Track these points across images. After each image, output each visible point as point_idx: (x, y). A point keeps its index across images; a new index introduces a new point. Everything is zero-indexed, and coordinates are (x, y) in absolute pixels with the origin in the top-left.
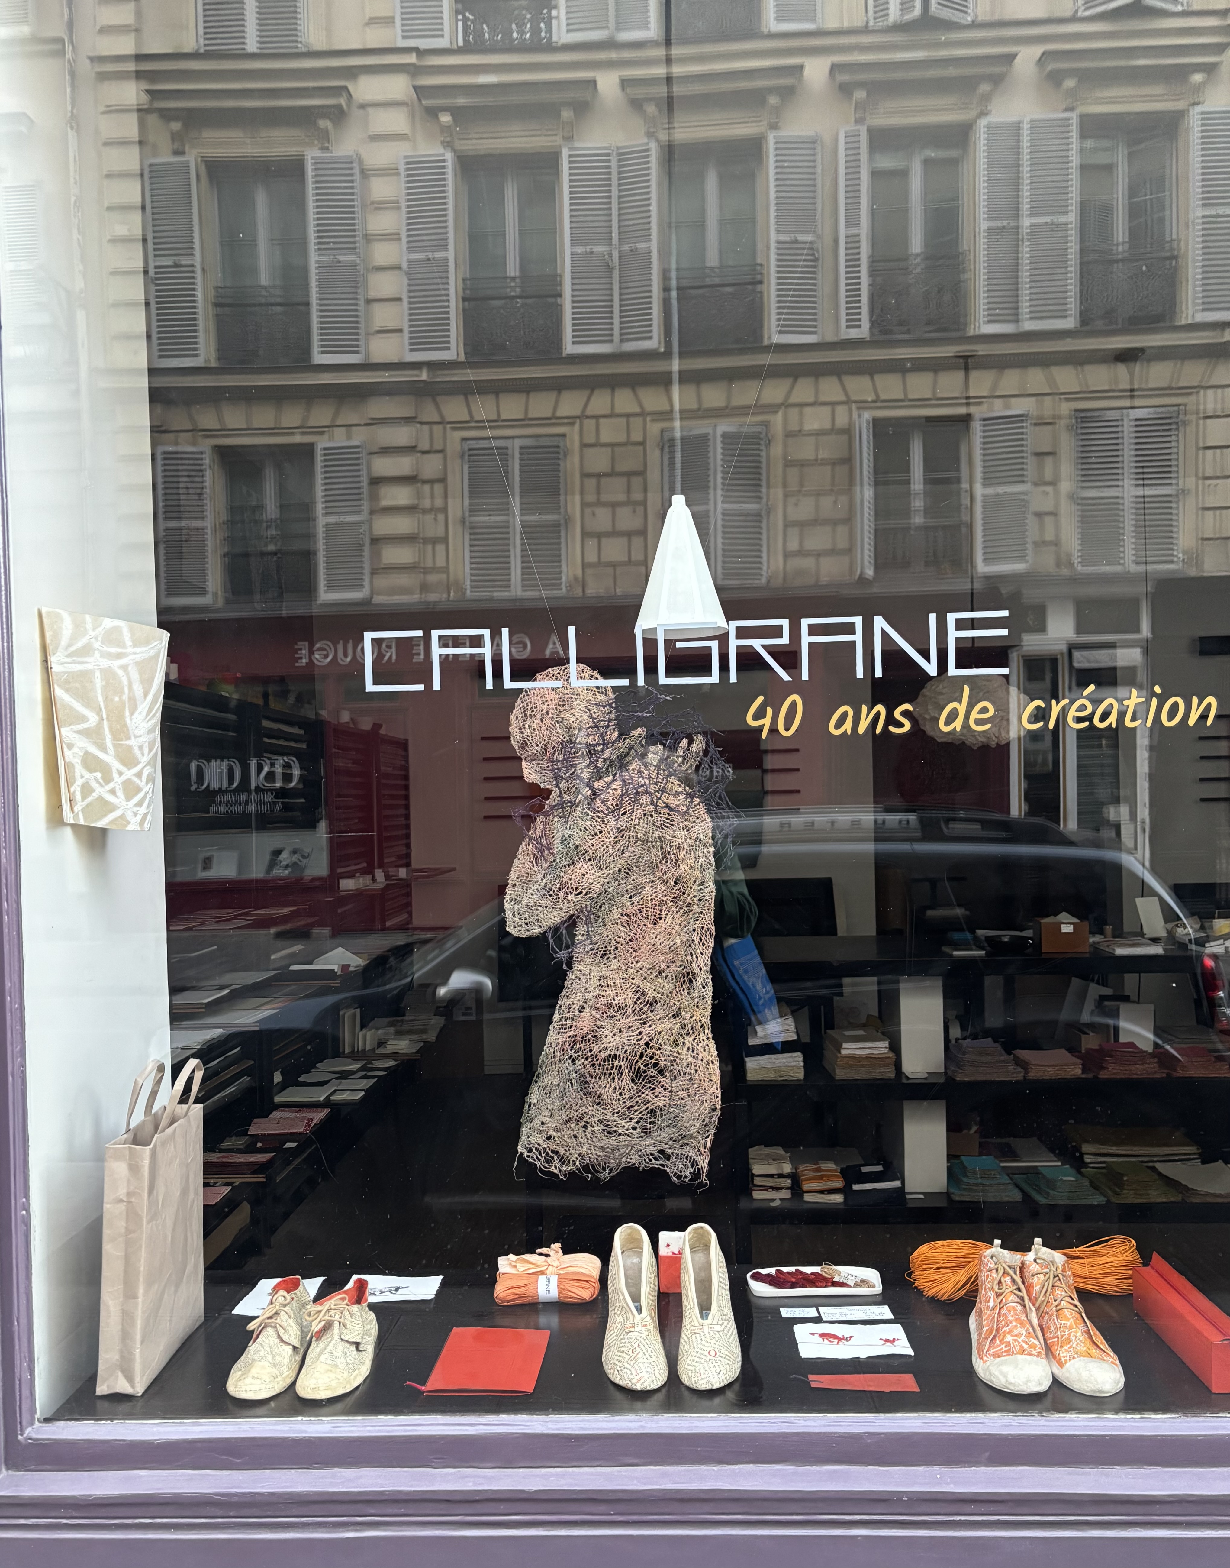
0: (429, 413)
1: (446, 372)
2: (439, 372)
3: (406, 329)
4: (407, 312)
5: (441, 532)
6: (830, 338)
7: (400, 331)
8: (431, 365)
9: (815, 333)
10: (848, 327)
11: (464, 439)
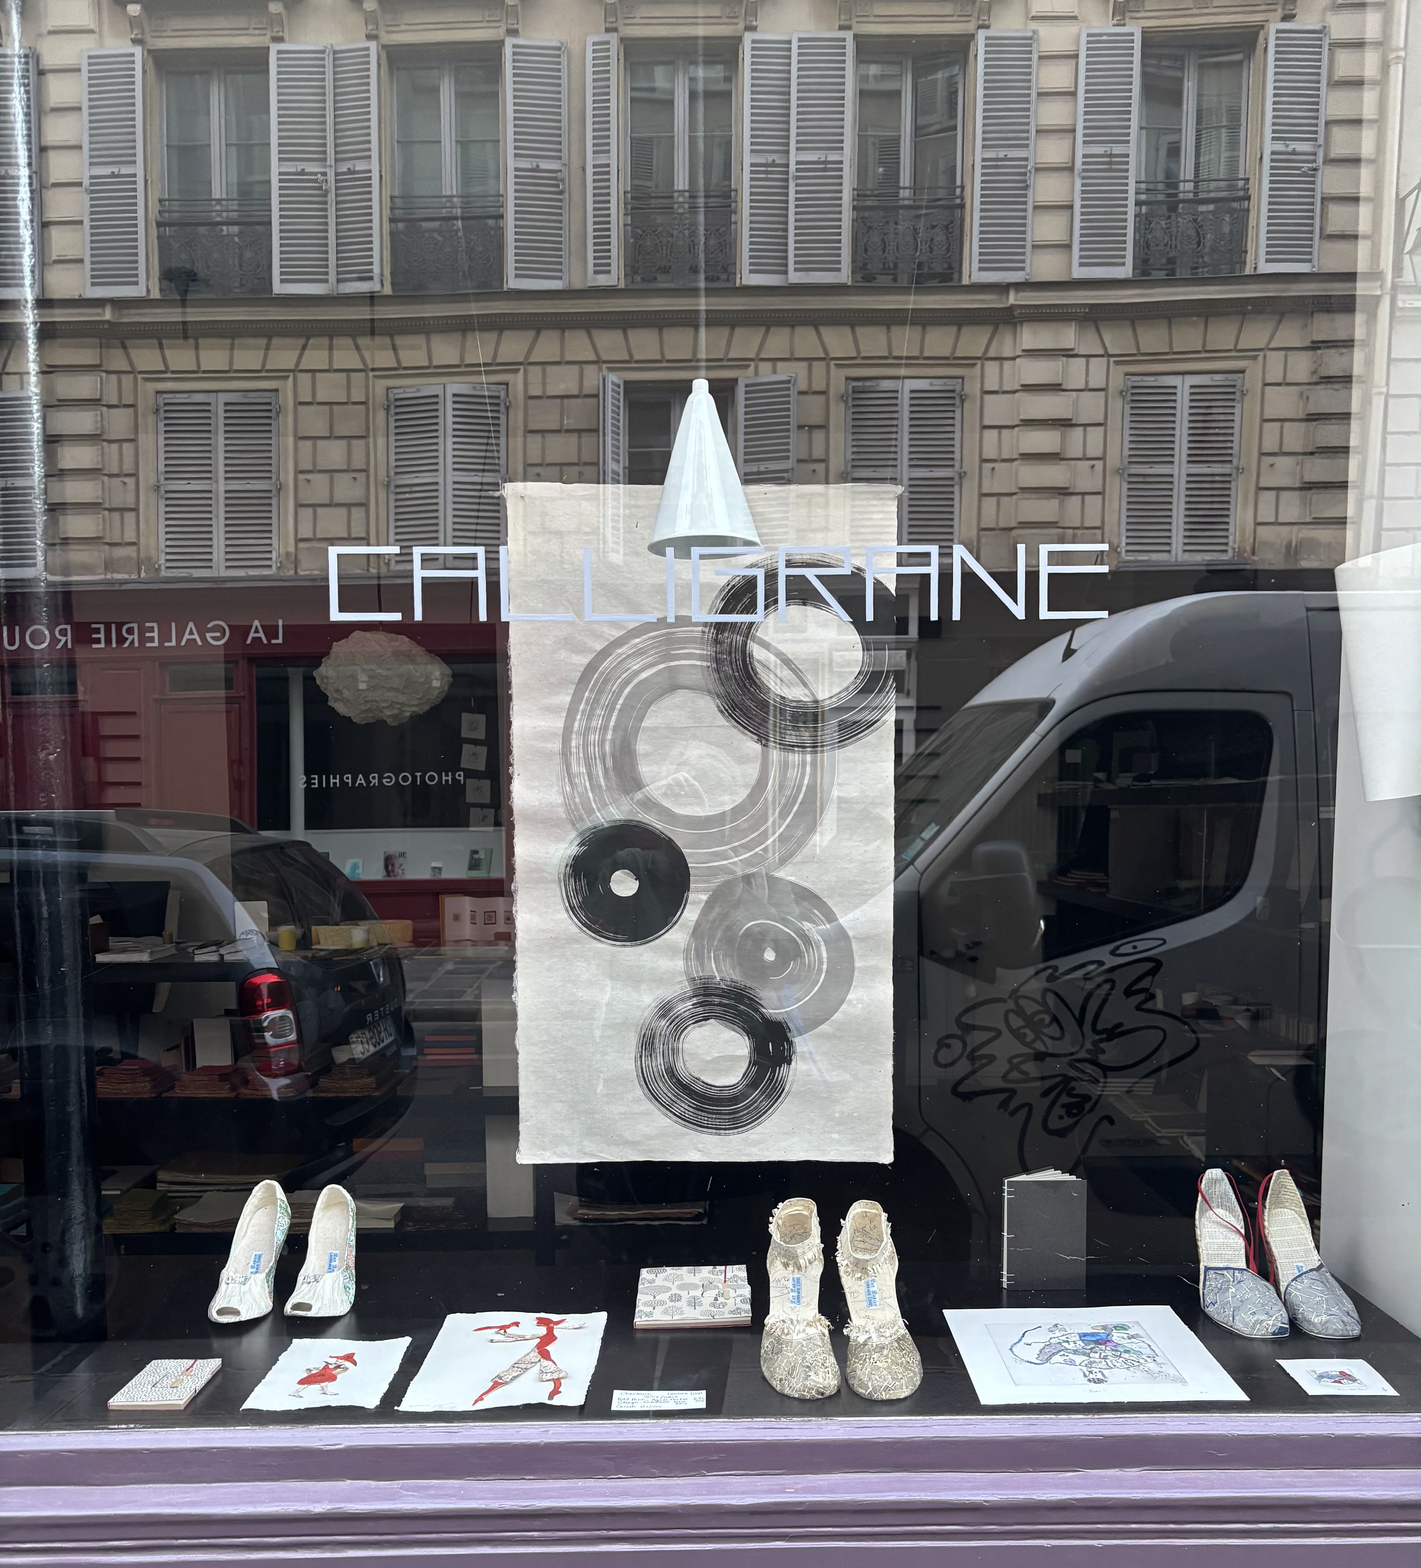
0: (117, 360)
1: (133, 311)
2: (126, 312)
3: (87, 260)
4: (88, 238)
5: (130, 500)
6: (577, 285)
7: (81, 261)
8: (118, 303)
9: (560, 278)
10: (596, 272)
11: (158, 392)
